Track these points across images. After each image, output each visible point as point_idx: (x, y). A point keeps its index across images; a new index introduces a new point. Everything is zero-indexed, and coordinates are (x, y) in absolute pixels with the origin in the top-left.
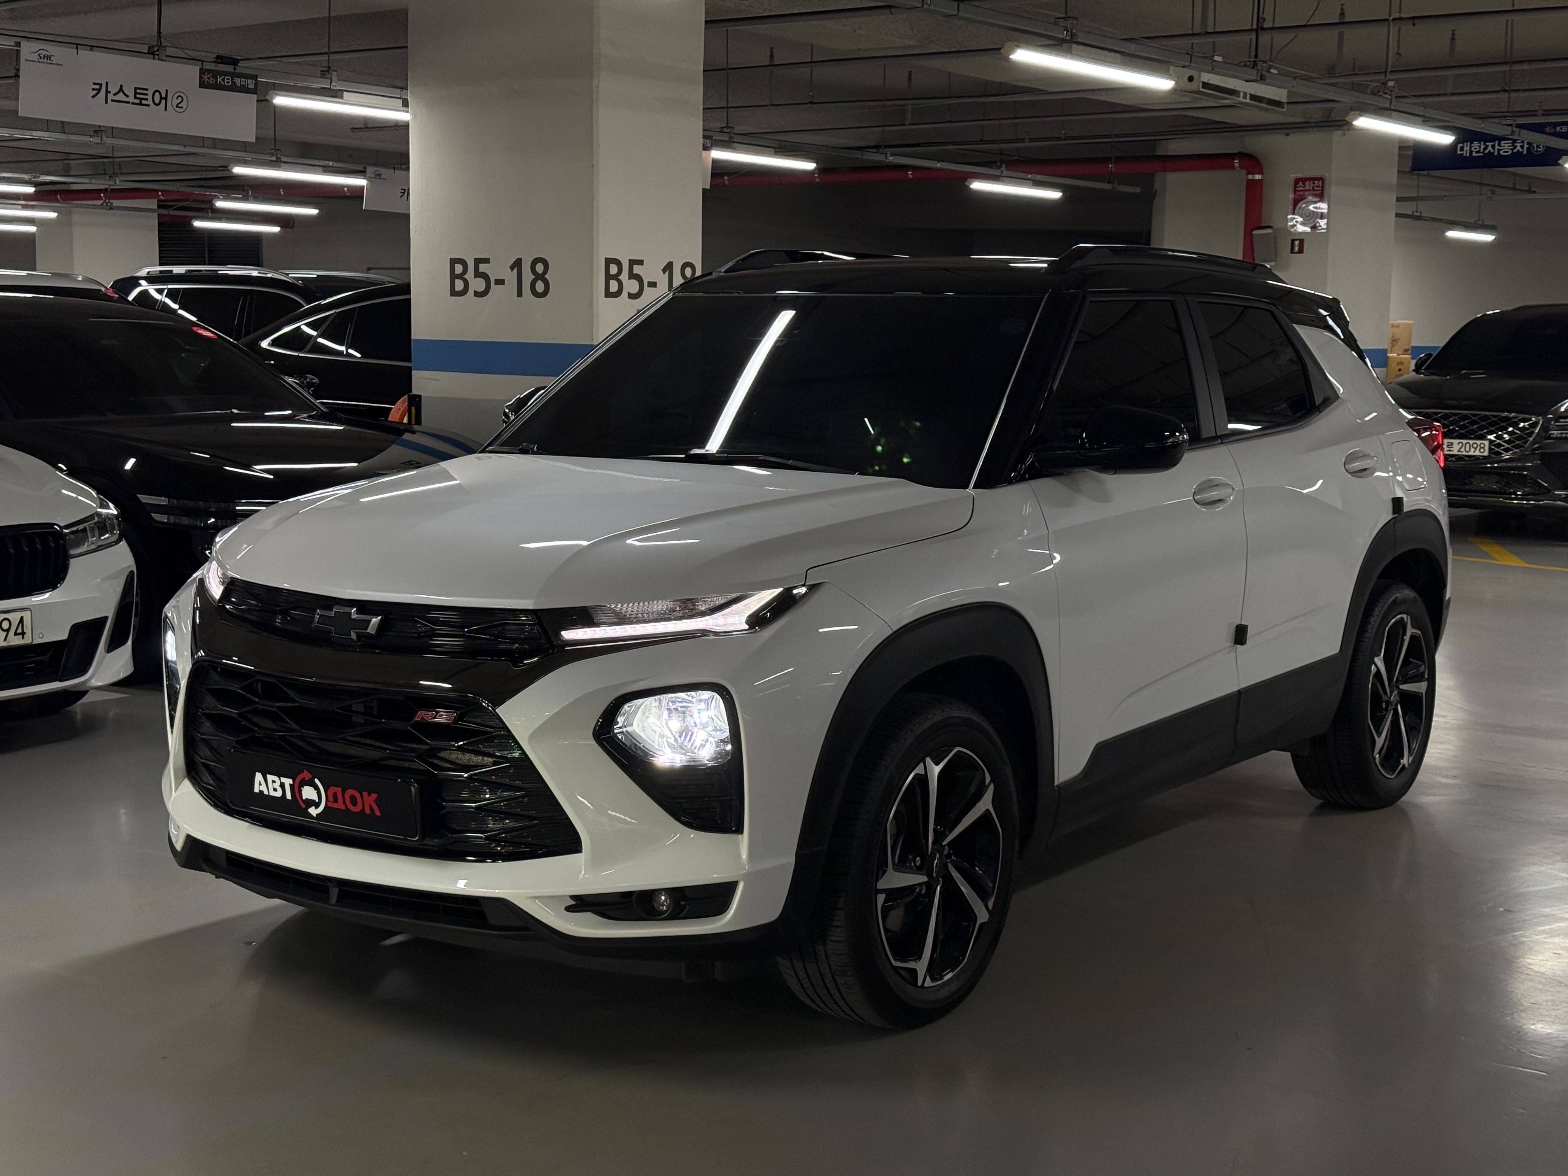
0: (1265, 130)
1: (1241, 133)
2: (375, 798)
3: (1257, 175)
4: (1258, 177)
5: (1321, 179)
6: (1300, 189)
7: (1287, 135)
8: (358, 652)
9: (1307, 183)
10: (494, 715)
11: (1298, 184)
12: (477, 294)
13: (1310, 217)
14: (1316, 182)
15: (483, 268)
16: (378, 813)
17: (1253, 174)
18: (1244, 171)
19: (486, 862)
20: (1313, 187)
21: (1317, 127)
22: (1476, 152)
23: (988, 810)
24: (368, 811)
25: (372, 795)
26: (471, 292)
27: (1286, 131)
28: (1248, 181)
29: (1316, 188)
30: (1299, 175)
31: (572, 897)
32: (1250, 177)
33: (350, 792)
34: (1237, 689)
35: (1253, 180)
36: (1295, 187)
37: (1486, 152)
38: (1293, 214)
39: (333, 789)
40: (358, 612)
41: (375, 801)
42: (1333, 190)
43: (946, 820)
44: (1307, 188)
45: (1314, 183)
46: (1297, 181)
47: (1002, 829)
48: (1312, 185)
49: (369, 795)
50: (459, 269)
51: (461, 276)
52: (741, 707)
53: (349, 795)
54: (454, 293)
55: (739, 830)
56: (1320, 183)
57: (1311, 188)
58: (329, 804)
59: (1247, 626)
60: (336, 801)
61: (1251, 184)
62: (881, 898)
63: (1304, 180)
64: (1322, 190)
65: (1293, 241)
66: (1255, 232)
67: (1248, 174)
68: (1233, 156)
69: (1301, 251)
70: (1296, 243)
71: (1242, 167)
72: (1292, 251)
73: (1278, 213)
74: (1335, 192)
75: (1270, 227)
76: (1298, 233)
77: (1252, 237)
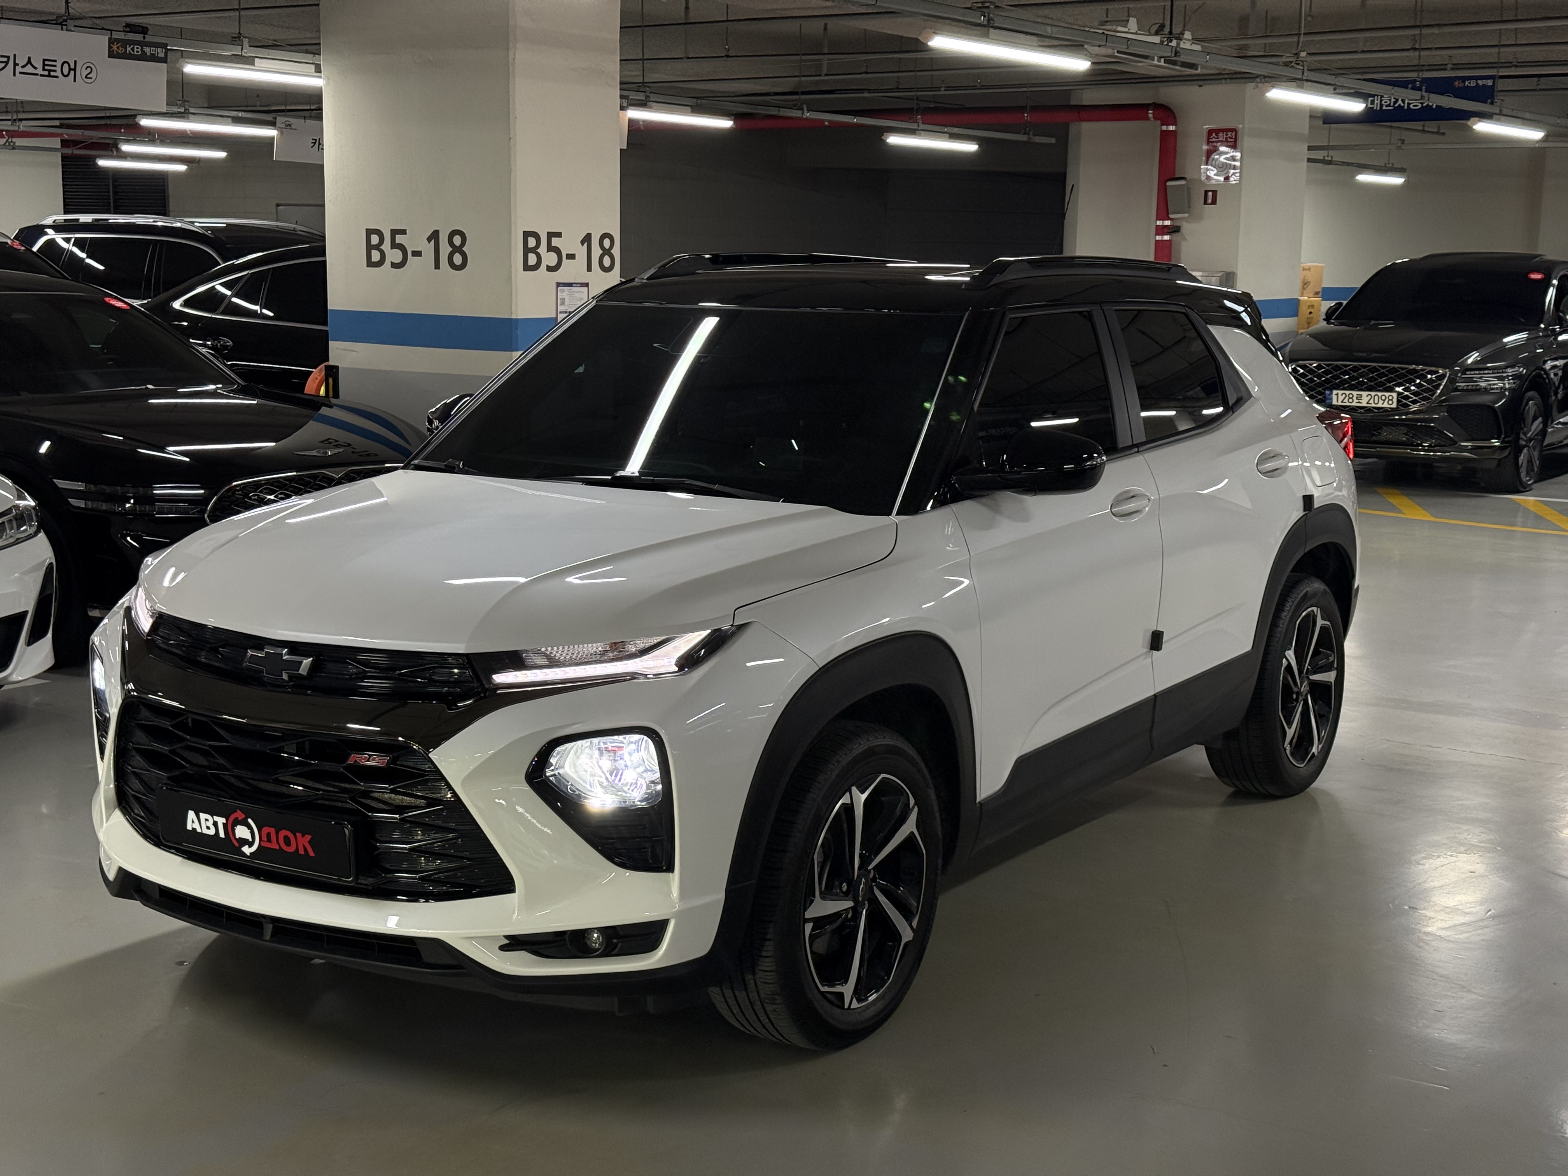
0: (1179, 81)
1: (1155, 85)
2: (309, 839)
3: (1171, 126)
4: (1172, 128)
5: (1234, 129)
6: (1214, 140)
7: (1200, 86)
8: (289, 693)
9: (1221, 134)
10: (426, 759)
11: (1212, 135)
12: (394, 265)
13: (1224, 167)
14: (1229, 133)
15: (399, 239)
16: (312, 854)
17: (1168, 124)
18: (1159, 122)
19: (419, 902)
20: (1226, 138)
21: (1230, 79)
22: (1387, 106)
23: (912, 833)
24: (302, 852)
25: (306, 836)
26: (387, 263)
27: (1200, 83)
28: (1162, 132)
29: (1229, 140)
30: (1212, 127)
31: (507, 937)
32: (1164, 128)
33: (283, 833)
34: (1151, 693)
35: (1167, 131)
36: (1209, 138)
37: (1396, 105)
38: (1207, 164)
39: (266, 830)
40: (288, 653)
41: (309, 842)
42: (1246, 141)
43: (872, 846)
44: (1221, 139)
45: (1227, 135)
46: (1210, 132)
47: (926, 851)
48: (1225, 136)
49: (303, 836)
50: (375, 239)
51: (377, 247)
52: (671, 747)
53: (283, 836)
54: (370, 264)
55: (670, 869)
56: (1233, 134)
57: (1224, 139)
58: (263, 844)
59: (1163, 632)
60: (269, 840)
61: (1165, 135)
62: (808, 927)
63: (1217, 131)
64: (1235, 141)
65: (1206, 192)
66: (1169, 183)
67: (1162, 125)
68: (1146, 107)
69: (1214, 202)
70: (1210, 194)
71: (1156, 118)
72: (1205, 203)
73: (1191, 164)
74: (1247, 144)
75: (1184, 178)
76: (1211, 185)
77: (1165, 187)
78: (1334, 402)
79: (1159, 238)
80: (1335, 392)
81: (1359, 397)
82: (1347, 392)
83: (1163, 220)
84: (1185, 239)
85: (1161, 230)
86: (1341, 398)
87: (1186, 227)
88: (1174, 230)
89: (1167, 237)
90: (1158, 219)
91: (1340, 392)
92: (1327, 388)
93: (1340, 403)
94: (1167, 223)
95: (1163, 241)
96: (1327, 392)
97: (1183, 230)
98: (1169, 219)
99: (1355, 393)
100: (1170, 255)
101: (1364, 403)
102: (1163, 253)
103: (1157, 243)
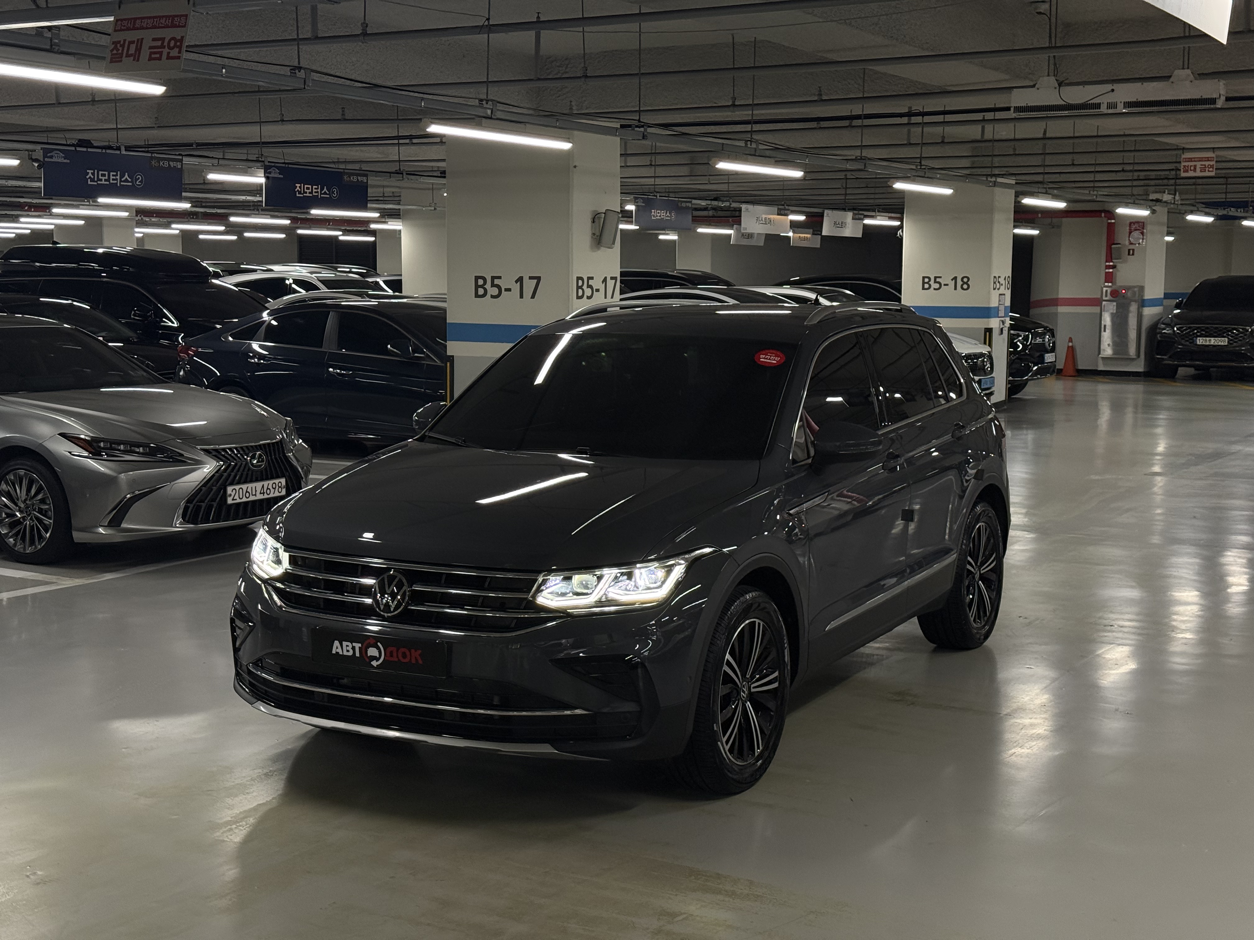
4: (1113, 221)
5: (1142, 222)
6: (1133, 226)
9: (1136, 224)
12: (936, 289)
13: (1137, 239)
15: (938, 280)
17: (1111, 219)
18: (1106, 219)
20: (1138, 226)
26: (932, 288)
28: (1109, 223)
29: (1140, 226)
30: (1132, 221)
32: (1109, 221)
36: (1129, 226)
45: (1139, 224)
46: (1130, 224)
50: (926, 280)
51: (928, 283)
54: (925, 289)
56: (1143, 224)
57: (1136, 227)
61: (1110, 224)
63: (1134, 223)
64: (1143, 227)
65: (1129, 250)
66: (1113, 246)
67: (1108, 219)
68: (1100, 212)
69: (1133, 254)
70: (1131, 252)
71: (1105, 217)
72: (1129, 254)
73: (1123, 238)
74: (1148, 228)
75: (1119, 244)
76: (1131, 247)
77: (1111, 248)
78: (1198, 343)
79: (1107, 270)
80: (1198, 338)
81: (1210, 340)
82: (1204, 338)
83: (1109, 262)
84: (1119, 271)
85: (1108, 267)
86: (1201, 341)
87: (1119, 266)
88: (1114, 267)
89: (1111, 270)
90: (1106, 262)
91: (1201, 338)
92: (1195, 337)
93: (1201, 343)
94: (1111, 264)
95: (1109, 272)
96: (1195, 339)
97: (1117, 267)
98: (1112, 262)
99: (1208, 339)
100: (1112, 279)
101: (1212, 343)
102: (1109, 278)
103: (1106, 273)
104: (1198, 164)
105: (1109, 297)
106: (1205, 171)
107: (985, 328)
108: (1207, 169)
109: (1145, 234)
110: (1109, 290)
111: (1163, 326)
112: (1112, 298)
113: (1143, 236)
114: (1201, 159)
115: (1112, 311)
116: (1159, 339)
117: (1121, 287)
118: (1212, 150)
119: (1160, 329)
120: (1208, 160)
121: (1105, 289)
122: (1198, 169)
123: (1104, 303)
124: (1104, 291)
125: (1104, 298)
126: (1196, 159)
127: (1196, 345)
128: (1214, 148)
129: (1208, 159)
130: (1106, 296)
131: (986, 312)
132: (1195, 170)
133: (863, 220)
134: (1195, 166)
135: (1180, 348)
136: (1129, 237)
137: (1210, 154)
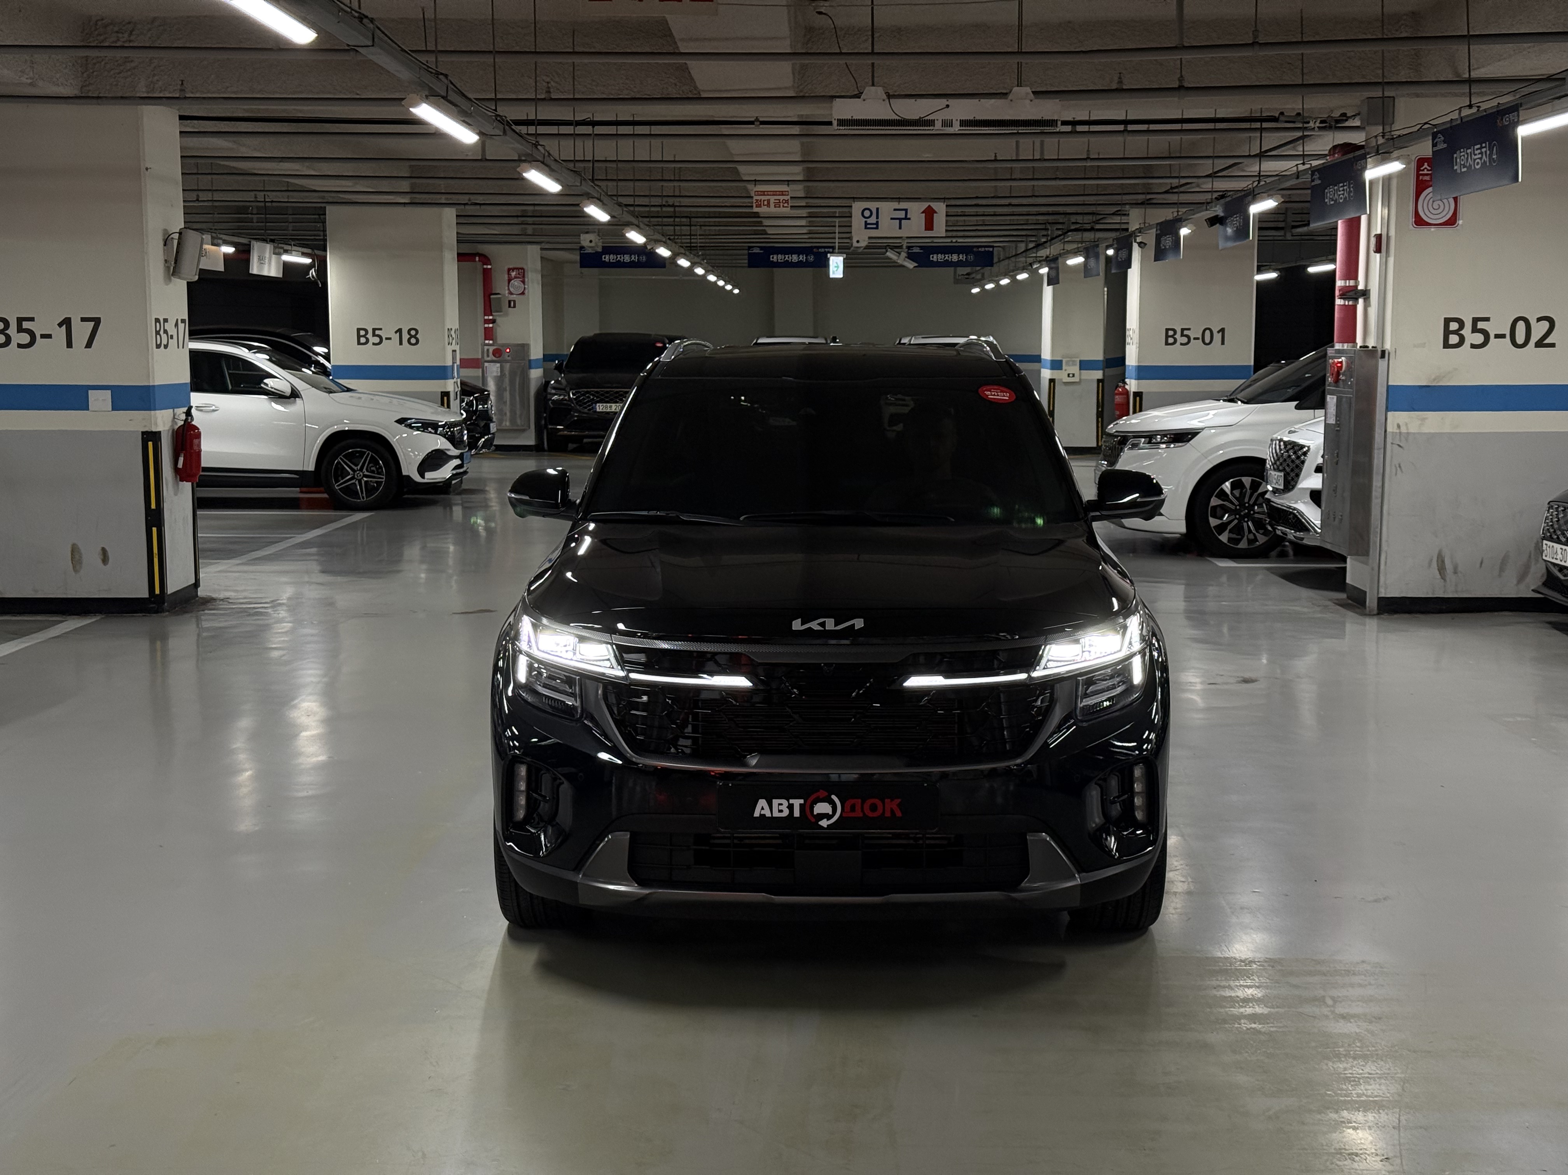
4: (489, 267)
5: (522, 269)
6: (511, 273)
7: (501, 246)
9: (515, 271)
12: (375, 344)
14: (520, 269)
15: (376, 332)
17: (487, 265)
18: (480, 263)
26: (370, 343)
29: (520, 274)
30: (511, 267)
32: (485, 266)
35: (487, 269)
36: (508, 272)
45: (518, 271)
46: (509, 270)
50: (362, 333)
51: (364, 336)
54: (359, 343)
56: (522, 271)
57: (517, 274)
61: (485, 270)
63: (513, 269)
64: (524, 275)
65: (510, 302)
66: (492, 296)
67: (484, 264)
68: (473, 254)
69: (514, 307)
70: (512, 303)
71: (479, 260)
72: (510, 306)
73: (500, 286)
74: (530, 276)
75: (498, 294)
76: (512, 297)
77: (490, 298)
78: (598, 410)
79: (486, 326)
80: (598, 405)
81: (611, 407)
82: (605, 405)
83: (489, 316)
84: (499, 326)
85: (487, 321)
86: (601, 408)
87: (499, 320)
88: (493, 321)
89: (491, 325)
90: (485, 315)
91: (601, 405)
92: (593, 403)
93: (601, 410)
94: (491, 317)
95: (489, 328)
96: (593, 405)
97: (497, 321)
98: (492, 315)
99: (608, 405)
100: (492, 335)
101: (613, 410)
102: (489, 334)
103: (485, 328)
104: (772, 199)
105: (491, 357)
106: (779, 207)
107: (442, 392)
108: (781, 204)
109: (526, 283)
110: (491, 349)
111: (553, 391)
112: (494, 358)
113: (524, 284)
114: (774, 193)
115: (495, 374)
116: (552, 406)
117: (503, 345)
118: (786, 183)
119: (551, 394)
120: (783, 195)
121: (486, 348)
122: (772, 205)
123: (486, 364)
124: (486, 350)
125: (486, 359)
126: (769, 193)
127: (596, 412)
128: (788, 181)
129: (782, 193)
130: (488, 356)
131: (440, 373)
132: (768, 205)
133: (280, 254)
134: (769, 201)
135: (576, 416)
136: (508, 286)
137: (783, 188)
